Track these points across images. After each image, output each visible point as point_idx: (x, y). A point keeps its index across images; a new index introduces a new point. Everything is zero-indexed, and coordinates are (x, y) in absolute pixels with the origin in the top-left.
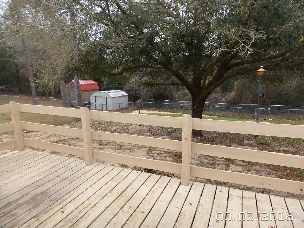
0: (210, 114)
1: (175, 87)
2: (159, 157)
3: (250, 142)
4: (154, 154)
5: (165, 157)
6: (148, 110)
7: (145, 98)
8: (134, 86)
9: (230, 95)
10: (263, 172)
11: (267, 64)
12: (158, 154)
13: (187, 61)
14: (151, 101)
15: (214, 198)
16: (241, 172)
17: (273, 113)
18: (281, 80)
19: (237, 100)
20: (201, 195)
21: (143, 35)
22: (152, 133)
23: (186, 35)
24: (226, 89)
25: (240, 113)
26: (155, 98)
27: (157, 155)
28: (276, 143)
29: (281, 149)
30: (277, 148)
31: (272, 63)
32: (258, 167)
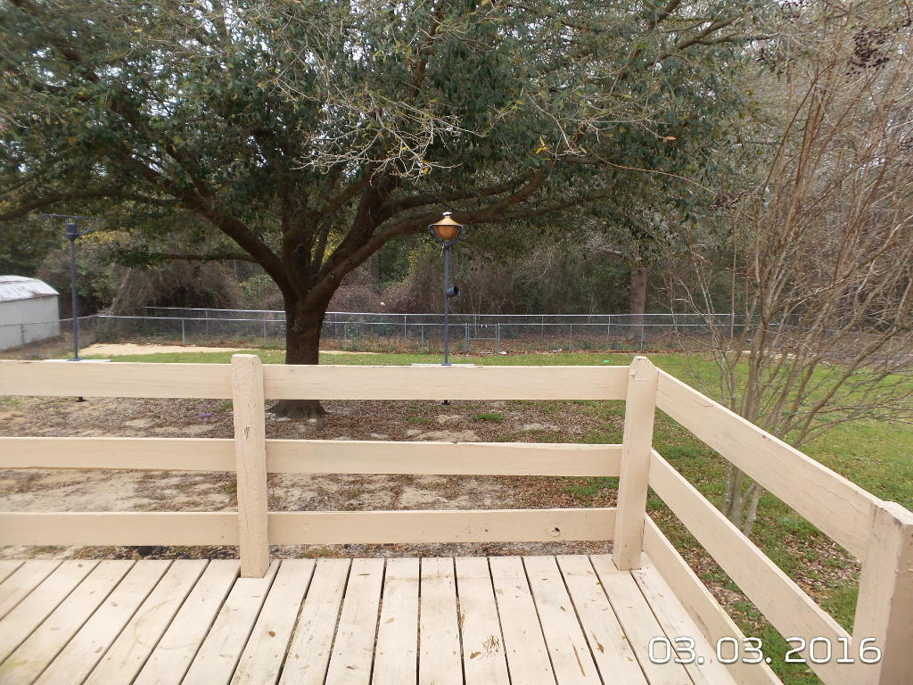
0: (345, 346)
1: (232, 267)
2: (182, 498)
3: (456, 417)
4: (162, 490)
5: (206, 493)
6: (140, 344)
7: (125, 303)
8: (82, 263)
9: (399, 289)
10: (488, 496)
11: (480, 205)
12: (177, 487)
13: (259, 185)
14: (151, 312)
15: (344, 597)
16: (433, 505)
17: (507, 335)
18: (517, 248)
19: (418, 303)
20: (305, 597)
21: (96, 88)
22: (157, 420)
23: (247, 103)
24: (386, 272)
25: (426, 338)
26: (165, 302)
27: (175, 492)
28: (516, 415)
29: (528, 427)
30: (518, 428)
31: (492, 203)
32: (474, 484)
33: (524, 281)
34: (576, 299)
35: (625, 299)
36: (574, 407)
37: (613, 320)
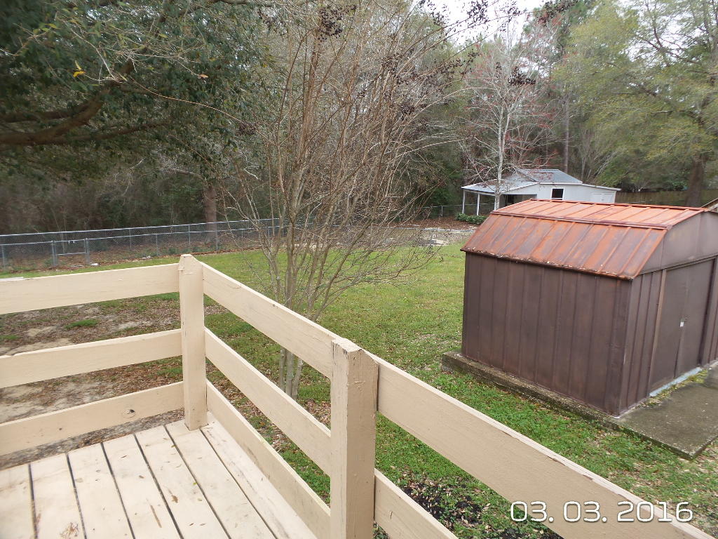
3: (48, 329)
10: (86, 394)
17: (97, 248)
18: (93, 169)
28: (110, 318)
29: (123, 327)
30: (113, 329)
31: (54, 126)
32: (71, 386)
33: (107, 199)
34: (159, 213)
35: (201, 211)
36: (164, 304)
37: (193, 228)
